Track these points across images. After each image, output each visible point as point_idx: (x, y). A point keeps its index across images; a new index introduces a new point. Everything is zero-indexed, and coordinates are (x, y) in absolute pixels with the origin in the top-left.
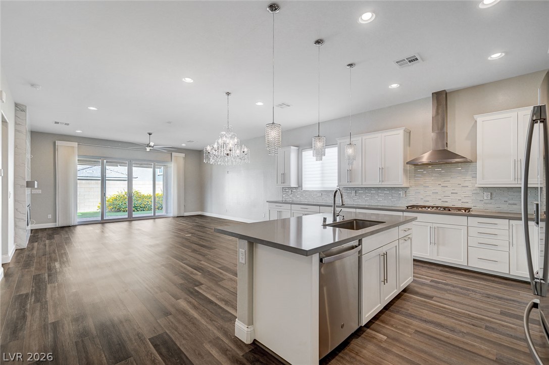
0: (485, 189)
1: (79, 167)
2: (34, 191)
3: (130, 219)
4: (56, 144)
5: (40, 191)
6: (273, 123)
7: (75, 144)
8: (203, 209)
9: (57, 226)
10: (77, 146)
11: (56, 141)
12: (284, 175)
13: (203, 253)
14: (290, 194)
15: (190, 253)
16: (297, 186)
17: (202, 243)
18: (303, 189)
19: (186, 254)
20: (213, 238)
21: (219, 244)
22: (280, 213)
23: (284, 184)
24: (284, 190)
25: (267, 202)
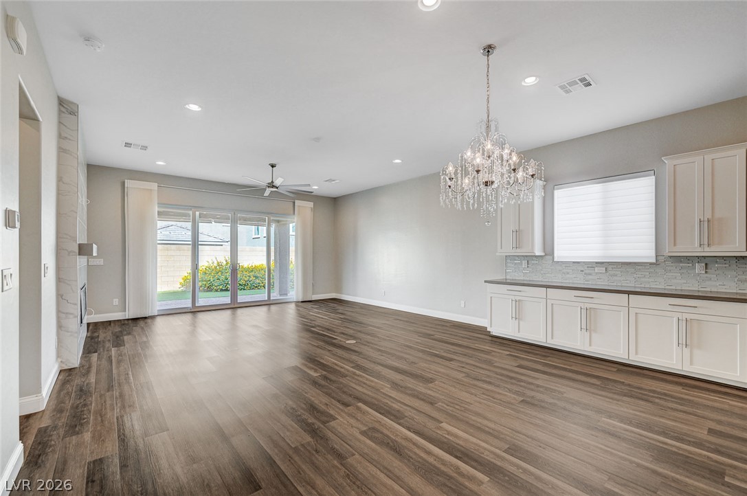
1: (160, 224)
2: (93, 262)
3: (234, 307)
4: (126, 186)
5: (100, 262)
7: (154, 186)
8: (338, 289)
9: (127, 318)
10: (156, 188)
11: (126, 181)
12: (517, 233)
13: (421, 393)
14: (524, 269)
15: (394, 394)
16: (543, 254)
17: (393, 363)
18: (555, 260)
19: (386, 395)
20: (400, 349)
21: (427, 365)
22: (518, 303)
23: (518, 250)
24: (508, 261)
25: (486, 282)
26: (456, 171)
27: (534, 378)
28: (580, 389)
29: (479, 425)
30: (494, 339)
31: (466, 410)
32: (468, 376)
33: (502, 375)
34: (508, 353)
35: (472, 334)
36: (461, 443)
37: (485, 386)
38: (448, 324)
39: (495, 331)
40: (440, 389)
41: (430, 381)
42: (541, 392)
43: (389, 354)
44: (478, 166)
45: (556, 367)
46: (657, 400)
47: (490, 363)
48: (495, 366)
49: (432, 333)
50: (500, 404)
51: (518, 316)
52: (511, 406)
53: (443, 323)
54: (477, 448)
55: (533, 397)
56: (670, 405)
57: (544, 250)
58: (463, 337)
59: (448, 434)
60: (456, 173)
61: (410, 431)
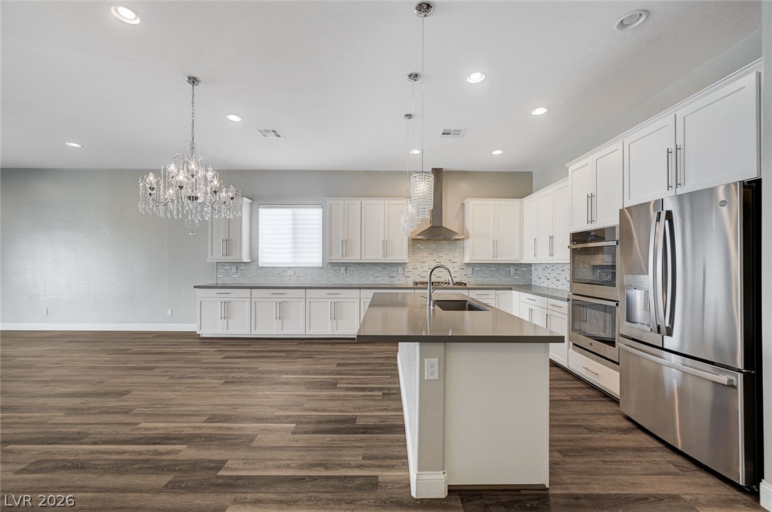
0: (468, 264)
6: (423, 172)
12: (227, 242)
13: (111, 408)
14: (234, 274)
15: (70, 419)
16: (249, 261)
17: (67, 390)
18: (260, 265)
19: (57, 424)
20: (78, 373)
21: (120, 380)
22: (226, 304)
23: (228, 257)
24: (219, 267)
25: (195, 287)
26: (158, 181)
27: (236, 363)
28: (271, 362)
29: (181, 412)
30: (203, 341)
31: (167, 405)
32: (172, 377)
33: (207, 368)
34: (216, 349)
35: (179, 340)
36: (161, 432)
37: (191, 381)
38: (150, 336)
39: (206, 332)
40: (138, 397)
41: (126, 392)
42: (241, 372)
43: (60, 381)
44: (181, 182)
45: (255, 351)
46: (317, 356)
47: (197, 361)
48: (202, 363)
49: (128, 348)
50: (203, 391)
51: (226, 316)
52: (214, 389)
53: (143, 336)
54: (177, 429)
55: (233, 377)
56: (323, 357)
57: (251, 257)
58: (168, 345)
59: (147, 430)
60: (158, 183)
61: (97, 444)
